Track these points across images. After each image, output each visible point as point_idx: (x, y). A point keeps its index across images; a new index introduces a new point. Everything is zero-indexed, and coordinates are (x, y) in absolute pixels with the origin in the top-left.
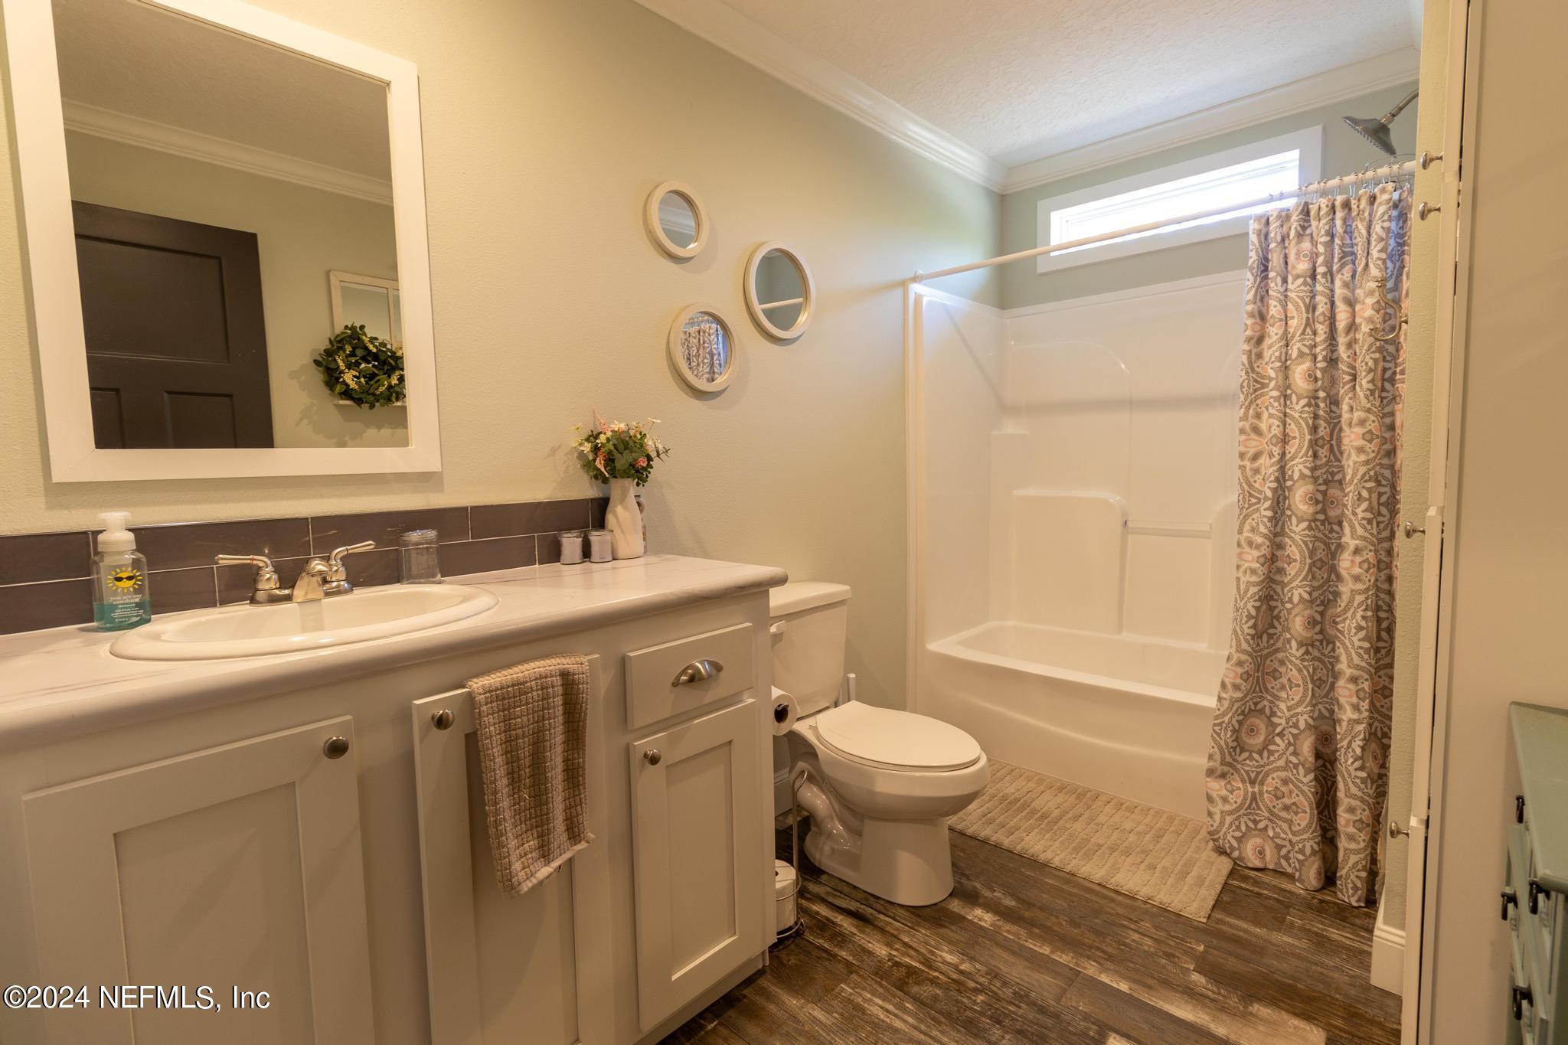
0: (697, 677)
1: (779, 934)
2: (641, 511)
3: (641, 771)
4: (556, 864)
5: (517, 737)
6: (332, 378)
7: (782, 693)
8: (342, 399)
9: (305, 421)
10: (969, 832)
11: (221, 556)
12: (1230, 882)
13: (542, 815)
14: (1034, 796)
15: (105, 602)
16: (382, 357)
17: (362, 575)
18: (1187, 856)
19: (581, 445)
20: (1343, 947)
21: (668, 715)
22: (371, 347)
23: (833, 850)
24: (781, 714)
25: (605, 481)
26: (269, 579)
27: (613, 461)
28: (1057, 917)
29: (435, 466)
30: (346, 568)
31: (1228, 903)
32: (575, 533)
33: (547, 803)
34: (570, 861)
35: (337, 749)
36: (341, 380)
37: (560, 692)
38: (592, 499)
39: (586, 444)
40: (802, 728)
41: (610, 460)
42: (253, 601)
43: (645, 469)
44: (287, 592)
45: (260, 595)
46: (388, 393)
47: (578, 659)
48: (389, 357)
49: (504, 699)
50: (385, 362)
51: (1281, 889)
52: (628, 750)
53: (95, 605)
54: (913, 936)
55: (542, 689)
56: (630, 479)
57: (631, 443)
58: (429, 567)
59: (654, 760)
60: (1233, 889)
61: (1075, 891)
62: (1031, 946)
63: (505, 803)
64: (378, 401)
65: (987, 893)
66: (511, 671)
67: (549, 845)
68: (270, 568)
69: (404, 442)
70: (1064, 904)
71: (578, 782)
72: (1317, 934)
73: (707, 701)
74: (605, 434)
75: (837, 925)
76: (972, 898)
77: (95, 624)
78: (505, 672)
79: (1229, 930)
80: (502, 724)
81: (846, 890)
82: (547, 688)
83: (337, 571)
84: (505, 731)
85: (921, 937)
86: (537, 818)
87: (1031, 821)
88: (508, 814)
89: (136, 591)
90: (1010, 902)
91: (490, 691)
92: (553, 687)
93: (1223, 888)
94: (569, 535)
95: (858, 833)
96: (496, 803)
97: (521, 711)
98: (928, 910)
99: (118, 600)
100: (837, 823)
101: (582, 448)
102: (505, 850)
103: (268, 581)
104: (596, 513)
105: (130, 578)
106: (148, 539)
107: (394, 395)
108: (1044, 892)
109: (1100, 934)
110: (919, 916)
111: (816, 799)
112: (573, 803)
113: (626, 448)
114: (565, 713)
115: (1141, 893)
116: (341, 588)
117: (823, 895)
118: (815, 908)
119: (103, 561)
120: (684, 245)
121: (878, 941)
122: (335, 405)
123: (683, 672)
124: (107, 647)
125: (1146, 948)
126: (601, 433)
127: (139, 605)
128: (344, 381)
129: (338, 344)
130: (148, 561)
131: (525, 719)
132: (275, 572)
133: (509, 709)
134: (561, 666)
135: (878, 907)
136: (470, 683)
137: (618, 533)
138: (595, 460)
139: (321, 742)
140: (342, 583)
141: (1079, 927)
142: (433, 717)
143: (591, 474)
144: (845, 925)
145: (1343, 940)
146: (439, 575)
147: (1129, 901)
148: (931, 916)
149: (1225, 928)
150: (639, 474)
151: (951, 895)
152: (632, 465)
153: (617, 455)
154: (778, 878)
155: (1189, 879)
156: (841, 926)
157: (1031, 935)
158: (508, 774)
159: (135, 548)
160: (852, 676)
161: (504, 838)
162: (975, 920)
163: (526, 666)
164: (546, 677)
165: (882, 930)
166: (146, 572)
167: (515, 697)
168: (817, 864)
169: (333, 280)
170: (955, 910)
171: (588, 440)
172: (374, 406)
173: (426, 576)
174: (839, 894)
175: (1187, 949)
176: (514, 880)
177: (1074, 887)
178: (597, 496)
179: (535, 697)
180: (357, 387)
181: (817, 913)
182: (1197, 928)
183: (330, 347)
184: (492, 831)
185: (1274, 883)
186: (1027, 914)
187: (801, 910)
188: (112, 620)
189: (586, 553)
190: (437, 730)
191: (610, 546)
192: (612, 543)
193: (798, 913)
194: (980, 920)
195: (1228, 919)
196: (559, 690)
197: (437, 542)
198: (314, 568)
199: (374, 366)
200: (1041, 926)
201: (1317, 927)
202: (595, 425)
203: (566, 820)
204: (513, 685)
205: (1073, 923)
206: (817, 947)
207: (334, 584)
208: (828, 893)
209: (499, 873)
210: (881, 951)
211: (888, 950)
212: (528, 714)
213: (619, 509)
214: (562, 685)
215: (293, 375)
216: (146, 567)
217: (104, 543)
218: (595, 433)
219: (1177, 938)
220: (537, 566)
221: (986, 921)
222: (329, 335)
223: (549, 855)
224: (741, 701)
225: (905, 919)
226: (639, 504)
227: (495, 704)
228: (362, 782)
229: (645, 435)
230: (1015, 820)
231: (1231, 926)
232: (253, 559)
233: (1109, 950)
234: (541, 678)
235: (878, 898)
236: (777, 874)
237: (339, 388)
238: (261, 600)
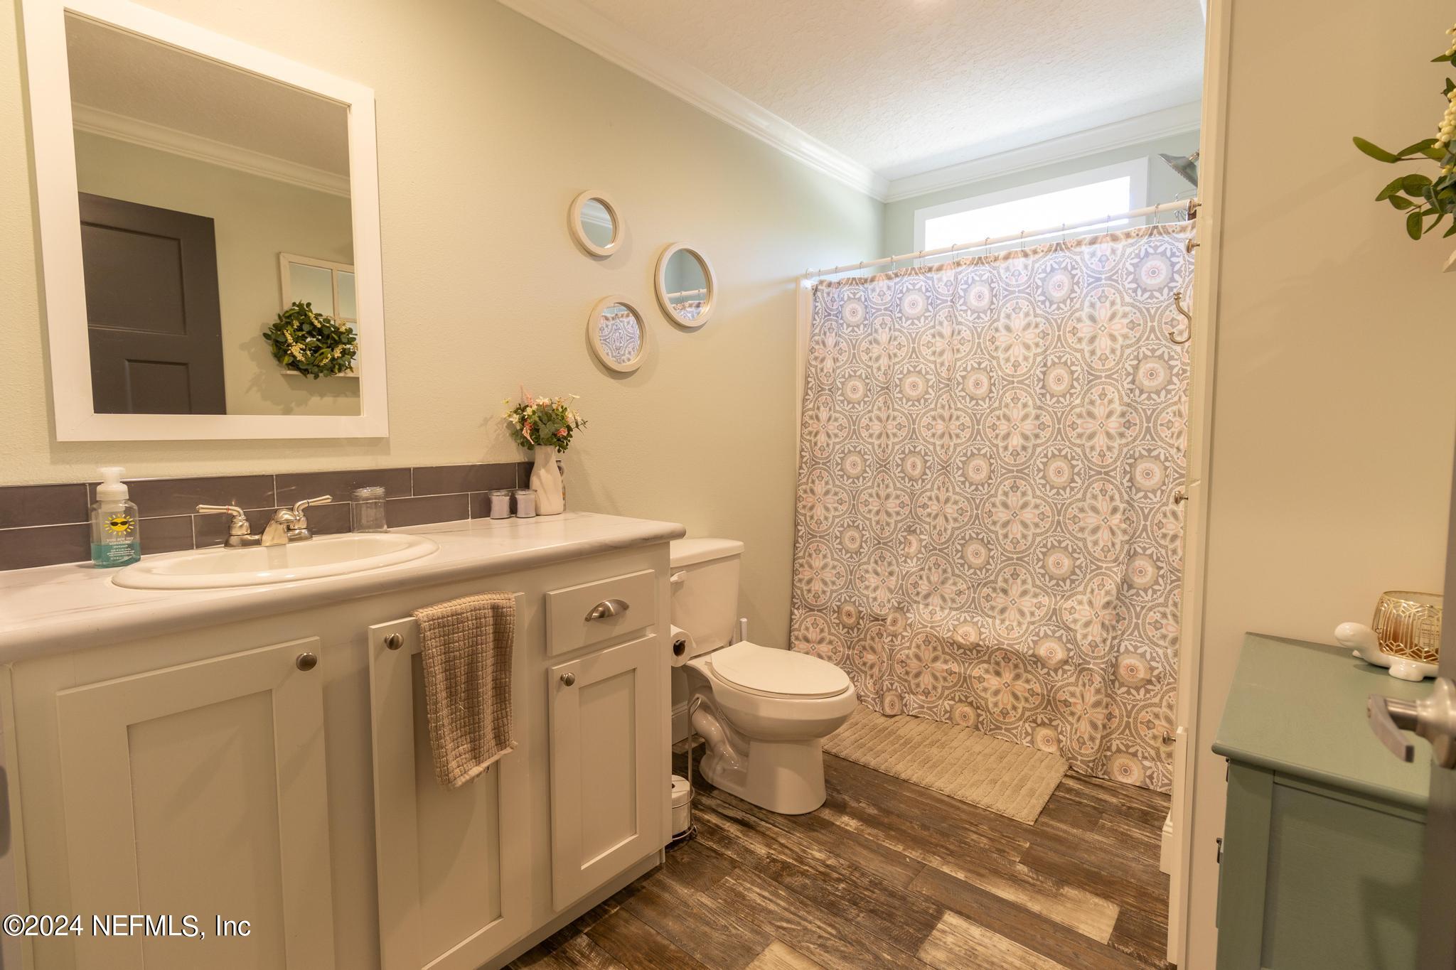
0: (607, 614)
1: (674, 837)
2: (562, 474)
3: (558, 691)
4: (485, 765)
5: (455, 658)
6: (280, 350)
7: (681, 630)
8: (289, 369)
9: (255, 389)
10: (843, 755)
11: (201, 506)
12: (1057, 793)
13: (474, 724)
14: (900, 725)
15: (103, 543)
16: (326, 332)
17: (321, 524)
18: (1023, 773)
19: (510, 416)
20: (1142, 843)
21: (581, 645)
22: (316, 323)
23: (724, 770)
24: (679, 649)
25: (531, 447)
26: (241, 526)
27: (538, 430)
28: (911, 822)
29: (382, 432)
30: (307, 519)
31: (1054, 810)
32: (504, 492)
33: (479, 714)
34: (497, 762)
35: (307, 663)
36: (289, 352)
37: (491, 622)
38: (519, 463)
39: (515, 415)
40: (698, 664)
41: (535, 430)
42: (227, 544)
43: (565, 438)
44: (257, 537)
45: (233, 540)
46: (331, 365)
47: (506, 596)
48: (332, 332)
49: (444, 626)
50: (328, 337)
51: (1097, 798)
52: (547, 673)
53: (93, 546)
54: (789, 838)
55: (476, 619)
56: (552, 447)
57: (554, 416)
58: (376, 519)
59: (569, 682)
60: (1059, 799)
61: (928, 801)
62: (887, 845)
63: (444, 712)
64: (322, 372)
65: (854, 804)
66: (450, 604)
67: (480, 748)
68: (243, 517)
69: (357, 412)
70: (918, 812)
71: (505, 697)
72: (1122, 833)
73: (614, 634)
74: (531, 407)
75: (725, 830)
76: (840, 808)
77: (92, 562)
78: (445, 605)
79: (1052, 831)
80: (442, 647)
81: (734, 802)
82: (480, 618)
83: (299, 520)
84: (445, 653)
85: (795, 840)
86: (470, 726)
87: (896, 746)
88: (446, 721)
89: (129, 535)
90: (872, 811)
91: (433, 620)
92: (485, 618)
93: (1050, 798)
94: (499, 494)
95: (744, 754)
96: (436, 712)
97: (459, 637)
98: (803, 817)
99: (113, 541)
100: (728, 746)
101: (511, 419)
102: (444, 750)
103: (241, 527)
104: (522, 475)
105: (123, 523)
106: (138, 490)
107: (337, 367)
108: (901, 803)
109: (944, 834)
110: (795, 822)
111: (710, 726)
112: (500, 716)
113: (549, 420)
114: (494, 640)
115: (982, 803)
116: (302, 535)
117: (714, 807)
118: (706, 817)
119: (100, 508)
120: (603, 245)
121: (759, 843)
122: (283, 375)
123: (595, 610)
124: (110, 579)
125: (982, 845)
126: (527, 406)
127: (130, 546)
128: (292, 353)
129: (286, 320)
130: (139, 509)
131: (462, 643)
132: (246, 520)
133: (449, 635)
134: (492, 601)
135: (761, 816)
136: (416, 613)
137: (540, 491)
138: (522, 430)
139: (293, 659)
140: (303, 531)
141: (929, 830)
142: (386, 640)
143: (519, 441)
144: (732, 831)
145: (1143, 838)
146: (386, 526)
147: (972, 809)
148: (807, 822)
149: (1048, 830)
150: (560, 442)
151: (824, 805)
152: (555, 435)
153: (541, 426)
154: (674, 790)
155: (1023, 791)
156: (728, 831)
157: (888, 837)
158: (447, 688)
159: (128, 498)
160: (744, 620)
161: (443, 741)
162: (843, 826)
163: (463, 600)
164: (480, 610)
165: (763, 834)
166: (137, 519)
167: (453, 625)
168: (710, 782)
169: (283, 262)
170: (827, 818)
171: (516, 412)
172: (318, 376)
173: (375, 527)
174: (727, 806)
175: (1015, 846)
176: (450, 775)
177: (926, 798)
178: (523, 460)
179: (471, 626)
180: (303, 359)
181: (709, 821)
182: (1026, 830)
183: (279, 322)
184: (433, 735)
185: (1092, 794)
186: (886, 820)
187: (694, 819)
188: (108, 558)
189: (513, 510)
190: (389, 650)
191: (534, 504)
192: (536, 501)
193: (691, 820)
194: (847, 825)
195: (1052, 822)
196: (491, 620)
197: (384, 498)
198: (282, 517)
199: (318, 340)
200: (897, 830)
201: (1123, 828)
202: (522, 399)
203: (495, 729)
204: (452, 615)
205: (924, 827)
206: (707, 848)
207: (297, 532)
208: (718, 805)
209: (439, 770)
210: (761, 850)
211: (767, 849)
212: (464, 640)
213: (542, 472)
214: (493, 617)
215: (243, 347)
216: (137, 515)
217: (103, 493)
218: (522, 406)
219: (1009, 837)
220: (470, 520)
221: (851, 826)
222: (277, 310)
223: (479, 757)
224: (644, 636)
225: (783, 825)
226: (560, 468)
227: (437, 630)
228: (326, 690)
229: (566, 408)
230: (882, 745)
231: (1053, 827)
232: (229, 509)
233: (951, 847)
234: (475, 610)
235: (761, 808)
236: (673, 786)
237: (287, 360)
238: (235, 544)
